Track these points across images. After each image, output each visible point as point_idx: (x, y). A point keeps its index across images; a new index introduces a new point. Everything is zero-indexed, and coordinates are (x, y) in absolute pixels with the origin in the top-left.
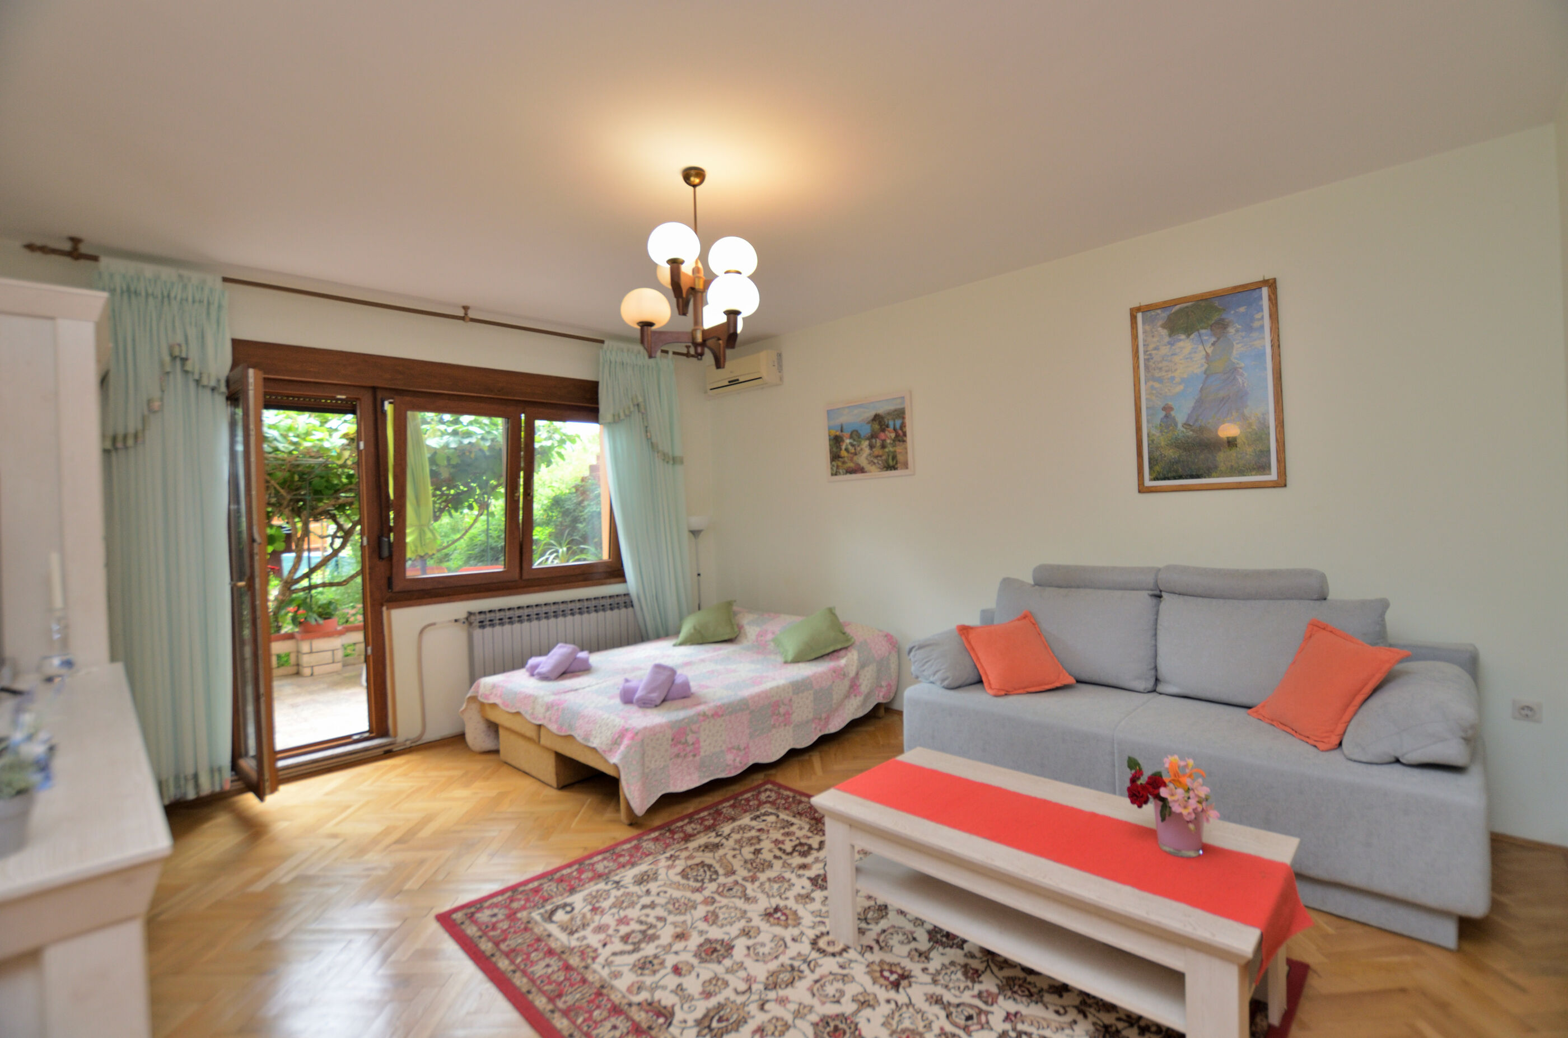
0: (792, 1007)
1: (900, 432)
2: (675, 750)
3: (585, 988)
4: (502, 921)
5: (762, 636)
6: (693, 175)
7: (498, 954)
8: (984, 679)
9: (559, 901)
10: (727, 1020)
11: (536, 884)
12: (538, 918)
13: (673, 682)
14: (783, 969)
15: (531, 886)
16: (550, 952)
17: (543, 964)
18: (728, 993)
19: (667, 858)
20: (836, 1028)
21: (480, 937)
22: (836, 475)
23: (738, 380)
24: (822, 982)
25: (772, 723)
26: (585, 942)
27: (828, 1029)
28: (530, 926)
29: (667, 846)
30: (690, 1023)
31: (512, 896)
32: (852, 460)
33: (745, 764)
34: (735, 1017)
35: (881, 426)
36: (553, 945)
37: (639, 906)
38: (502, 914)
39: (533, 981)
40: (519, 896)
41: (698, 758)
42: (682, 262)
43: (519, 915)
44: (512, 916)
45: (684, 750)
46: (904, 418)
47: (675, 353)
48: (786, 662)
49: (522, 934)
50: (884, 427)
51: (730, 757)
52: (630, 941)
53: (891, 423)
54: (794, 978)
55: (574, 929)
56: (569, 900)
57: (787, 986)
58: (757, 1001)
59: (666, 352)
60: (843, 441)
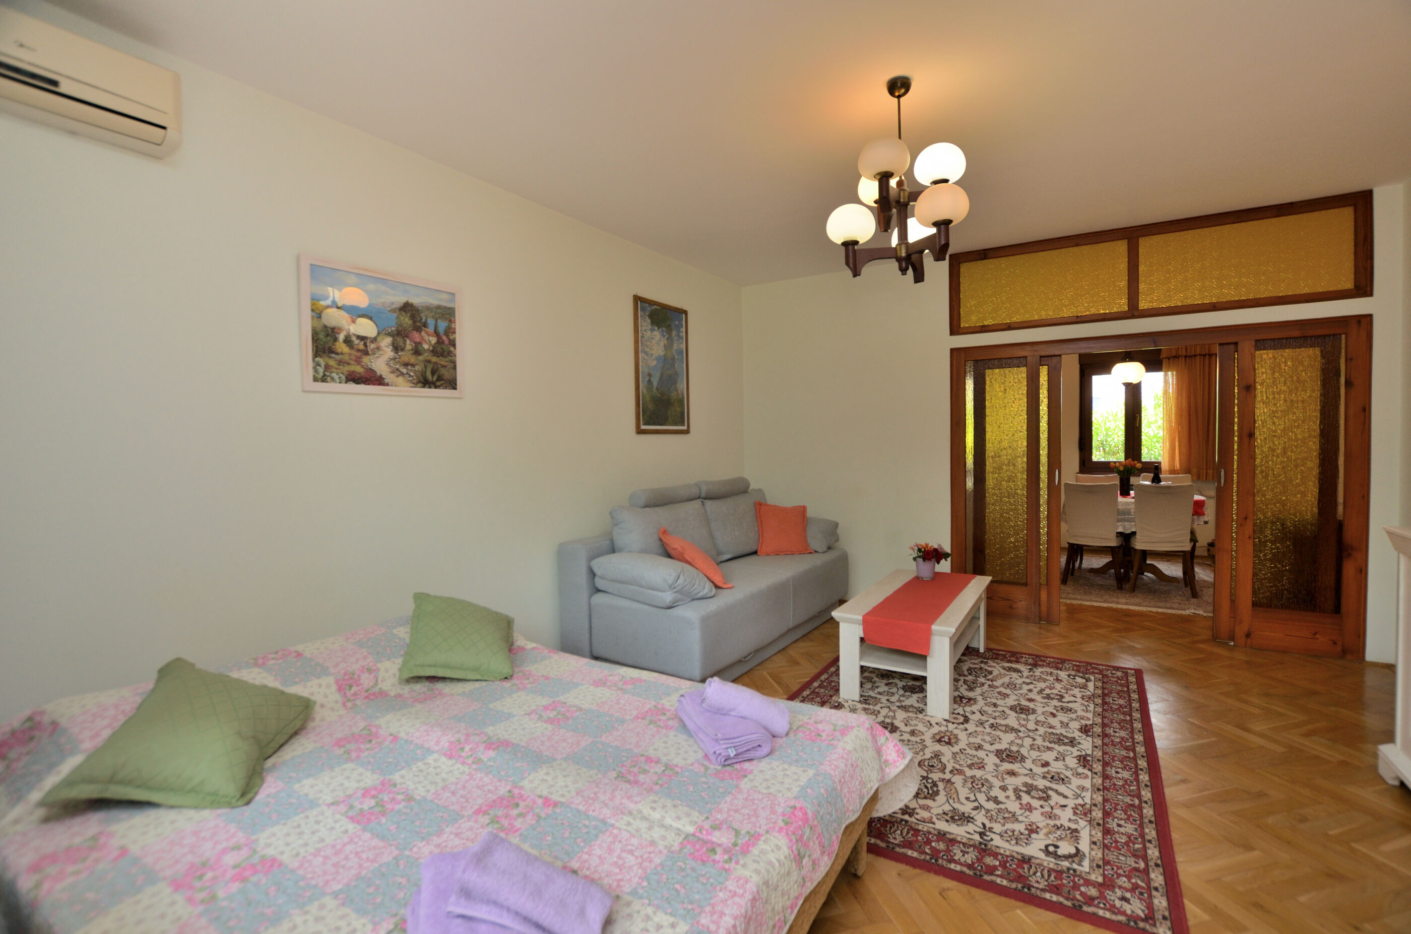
1: (445, 338)
3: (1109, 796)
4: (1120, 887)
7: (1151, 863)
9: (1050, 862)
12: (1086, 863)
17: (1122, 830)
21: (1156, 889)
22: (324, 380)
28: (1101, 863)
30: (1076, 748)
31: (1085, 904)
32: (358, 361)
34: (1052, 737)
35: (414, 322)
36: (1100, 835)
38: (1114, 897)
39: (1141, 826)
40: (1079, 897)
43: (1100, 880)
44: (1108, 884)
49: (1114, 862)
50: (419, 324)
52: (1045, 795)
53: (431, 322)
54: (999, 725)
55: (1068, 832)
56: (1042, 855)
58: (1032, 733)
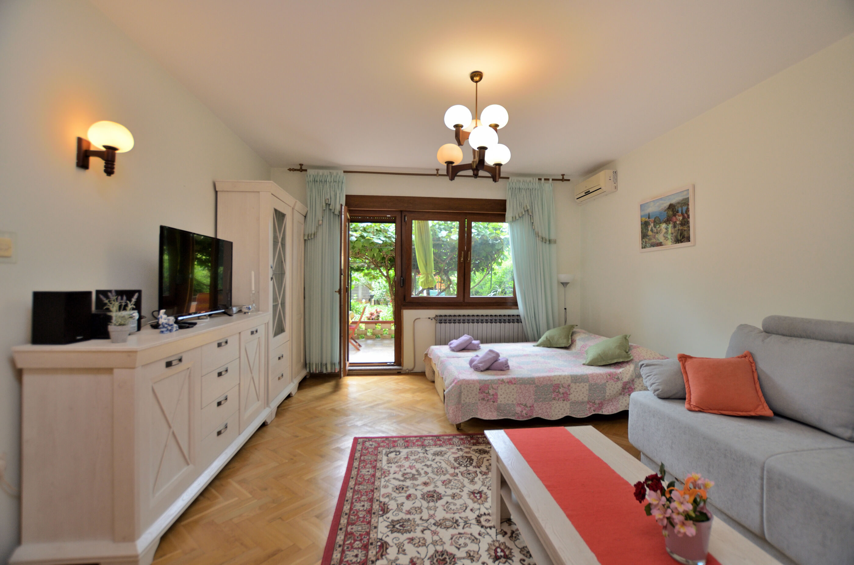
0: (436, 538)
1: (686, 215)
2: (482, 396)
3: (370, 486)
4: (372, 448)
5: (584, 347)
6: (476, 76)
7: (358, 459)
8: (687, 396)
9: (398, 449)
10: (404, 527)
11: (397, 439)
12: (384, 452)
13: (496, 361)
14: (452, 520)
15: (394, 439)
16: (375, 467)
17: (368, 470)
18: (417, 517)
19: (457, 449)
20: (444, 559)
21: (360, 451)
22: (645, 248)
23: (589, 191)
24: (461, 536)
25: (553, 396)
26: (390, 469)
27: (440, 557)
28: (378, 454)
29: (464, 443)
30: (390, 520)
31: (385, 441)
32: (654, 237)
33: (531, 416)
34: (409, 528)
35: (673, 212)
36: (378, 465)
37: (423, 464)
38: (375, 445)
39: (358, 474)
40: (387, 442)
41: (495, 404)
42: (462, 126)
43: (379, 448)
44: (377, 448)
45: (487, 397)
46: (688, 205)
47: (553, 180)
48: (584, 364)
49: (373, 456)
50: (675, 212)
51: (518, 409)
52: (405, 476)
53: (680, 209)
54: (452, 526)
55: (392, 462)
56: (401, 450)
57: (445, 528)
58: (425, 527)
59: (548, 180)
60: (650, 224)
